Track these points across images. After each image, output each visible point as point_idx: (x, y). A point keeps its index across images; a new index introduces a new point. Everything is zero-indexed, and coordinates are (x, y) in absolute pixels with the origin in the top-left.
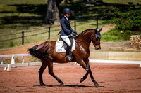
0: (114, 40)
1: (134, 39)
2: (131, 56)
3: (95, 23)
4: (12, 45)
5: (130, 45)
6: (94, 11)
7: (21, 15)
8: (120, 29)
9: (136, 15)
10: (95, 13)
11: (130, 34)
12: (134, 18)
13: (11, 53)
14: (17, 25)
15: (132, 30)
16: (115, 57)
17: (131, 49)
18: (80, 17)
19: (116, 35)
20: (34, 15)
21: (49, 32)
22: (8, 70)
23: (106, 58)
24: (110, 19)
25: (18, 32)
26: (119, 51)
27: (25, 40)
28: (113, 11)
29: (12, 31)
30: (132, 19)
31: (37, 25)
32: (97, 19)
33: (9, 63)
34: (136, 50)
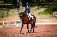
0: (46, 14)
1: (54, 14)
2: (53, 21)
3: (37, 7)
4: (2, 17)
5: (53, 17)
6: (37, 2)
7: (6, 4)
8: (48, 10)
9: (55, 4)
10: (37, 3)
11: (52, 12)
12: (54, 5)
13: (2, 20)
14: (4, 8)
15: (53, 10)
16: (46, 21)
17: (53, 18)
18: (31, 5)
19: (46, 12)
20: (11, 4)
21: (18, 11)
22: (2, 27)
23: (43, 22)
24: (44, 6)
25: (5, 11)
26: (48, 19)
27: (8, 15)
28: (45, 3)
29: (2, 11)
30: (53, 6)
31: (13, 8)
32: (38, 6)
33: (2, 24)
34: (55, 18)
